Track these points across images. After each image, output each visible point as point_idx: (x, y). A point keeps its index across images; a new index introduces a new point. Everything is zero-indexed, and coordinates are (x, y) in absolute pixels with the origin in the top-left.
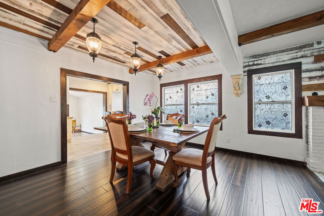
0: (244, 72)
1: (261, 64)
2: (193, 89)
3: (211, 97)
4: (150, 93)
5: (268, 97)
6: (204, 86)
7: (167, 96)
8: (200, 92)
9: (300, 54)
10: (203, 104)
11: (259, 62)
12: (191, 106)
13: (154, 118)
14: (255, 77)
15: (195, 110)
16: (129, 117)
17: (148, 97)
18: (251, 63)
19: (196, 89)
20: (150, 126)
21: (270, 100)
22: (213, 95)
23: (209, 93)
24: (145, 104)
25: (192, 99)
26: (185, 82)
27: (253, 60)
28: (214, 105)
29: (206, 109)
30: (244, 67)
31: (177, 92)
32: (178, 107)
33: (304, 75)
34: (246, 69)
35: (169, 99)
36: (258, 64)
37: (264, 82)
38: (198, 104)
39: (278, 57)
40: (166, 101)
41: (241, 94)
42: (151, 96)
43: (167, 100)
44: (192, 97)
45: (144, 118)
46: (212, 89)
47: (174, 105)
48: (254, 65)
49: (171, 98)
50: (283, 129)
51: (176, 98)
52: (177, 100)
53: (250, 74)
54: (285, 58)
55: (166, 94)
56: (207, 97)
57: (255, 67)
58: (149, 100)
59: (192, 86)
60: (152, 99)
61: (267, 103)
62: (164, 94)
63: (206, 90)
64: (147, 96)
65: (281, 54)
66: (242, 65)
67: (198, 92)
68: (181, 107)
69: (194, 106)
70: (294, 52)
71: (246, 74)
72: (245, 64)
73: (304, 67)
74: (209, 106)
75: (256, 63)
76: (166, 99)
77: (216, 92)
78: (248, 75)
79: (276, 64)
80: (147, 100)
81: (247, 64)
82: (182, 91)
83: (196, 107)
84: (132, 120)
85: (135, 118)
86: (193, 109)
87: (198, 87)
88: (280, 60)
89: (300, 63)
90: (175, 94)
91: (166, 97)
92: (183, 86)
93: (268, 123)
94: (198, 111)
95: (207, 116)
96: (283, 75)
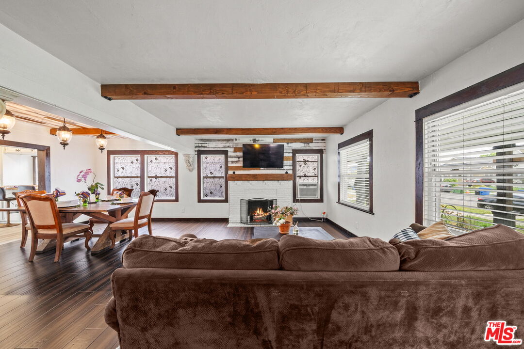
0: (196, 151)
1: (206, 147)
2: (151, 161)
3: (169, 170)
4: (85, 170)
5: (211, 173)
6: (162, 158)
7: (118, 166)
8: (159, 165)
9: (228, 145)
10: (161, 177)
11: (205, 145)
12: (149, 179)
13: (89, 194)
14: (203, 156)
15: (153, 184)
16: (55, 194)
17: (82, 174)
18: (200, 145)
19: (154, 161)
20: (85, 202)
21: (213, 176)
22: (171, 168)
23: (167, 167)
24: (79, 181)
25: (150, 171)
26: (142, 153)
27: (202, 142)
28: (172, 179)
29: (164, 182)
30: (196, 147)
31: (132, 163)
32: (133, 179)
33: (229, 159)
34: (197, 149)
35: (121, 170)
36: (204, 147)
37: (209, 161)
38: (156, 177)
39: (216, 144)
40: (116, 172)
41: (193, 169)
42: (86, 173)
43: (118, 171)
44: (150, 169)
45: (78, 195)
46: (170, 162)
47: (127, 177)
48: (202, 147)
49: (123, 168)
50: (220, 197)
51: (131, 169)
52: (131, 172)
53: (200, 153)
54: (220, 146)
55: (117, 163)
56: (166, 171)
57: (202, 149)
58: (85, 177)
59: (149, 158)
60: (88, 176)
61: (210, 178)
62: (114, 163)
63: (165, 163)
64: (81, 172)
65: (218, 142)
66: (194, 145)
67: (156, 165)
68: (136, 179)
69: (152, 179)
70: (224, 142)
71: (196, 153)
72: (196, 145)
73: (230, 154)
74: (168, 179)
75: (203, 145)
76: (116, 170)
77: (173, 166)
78: (197, 154)
79: (215, 149)
80: (80, 176)
81: (197, 145)
82: (139, 161)
83: (154, 179)
84: (58, 198)
85: (65, 195)
86: (150, 182)
87: (156, 159)
88: (218, 146)
89: (227, 151)
90: (129, 164)
91: (116, 167)
92: (139, 157)
93: (211, 193)
94: (156, 184)
95: (166, 189)
96: (220, 157)
